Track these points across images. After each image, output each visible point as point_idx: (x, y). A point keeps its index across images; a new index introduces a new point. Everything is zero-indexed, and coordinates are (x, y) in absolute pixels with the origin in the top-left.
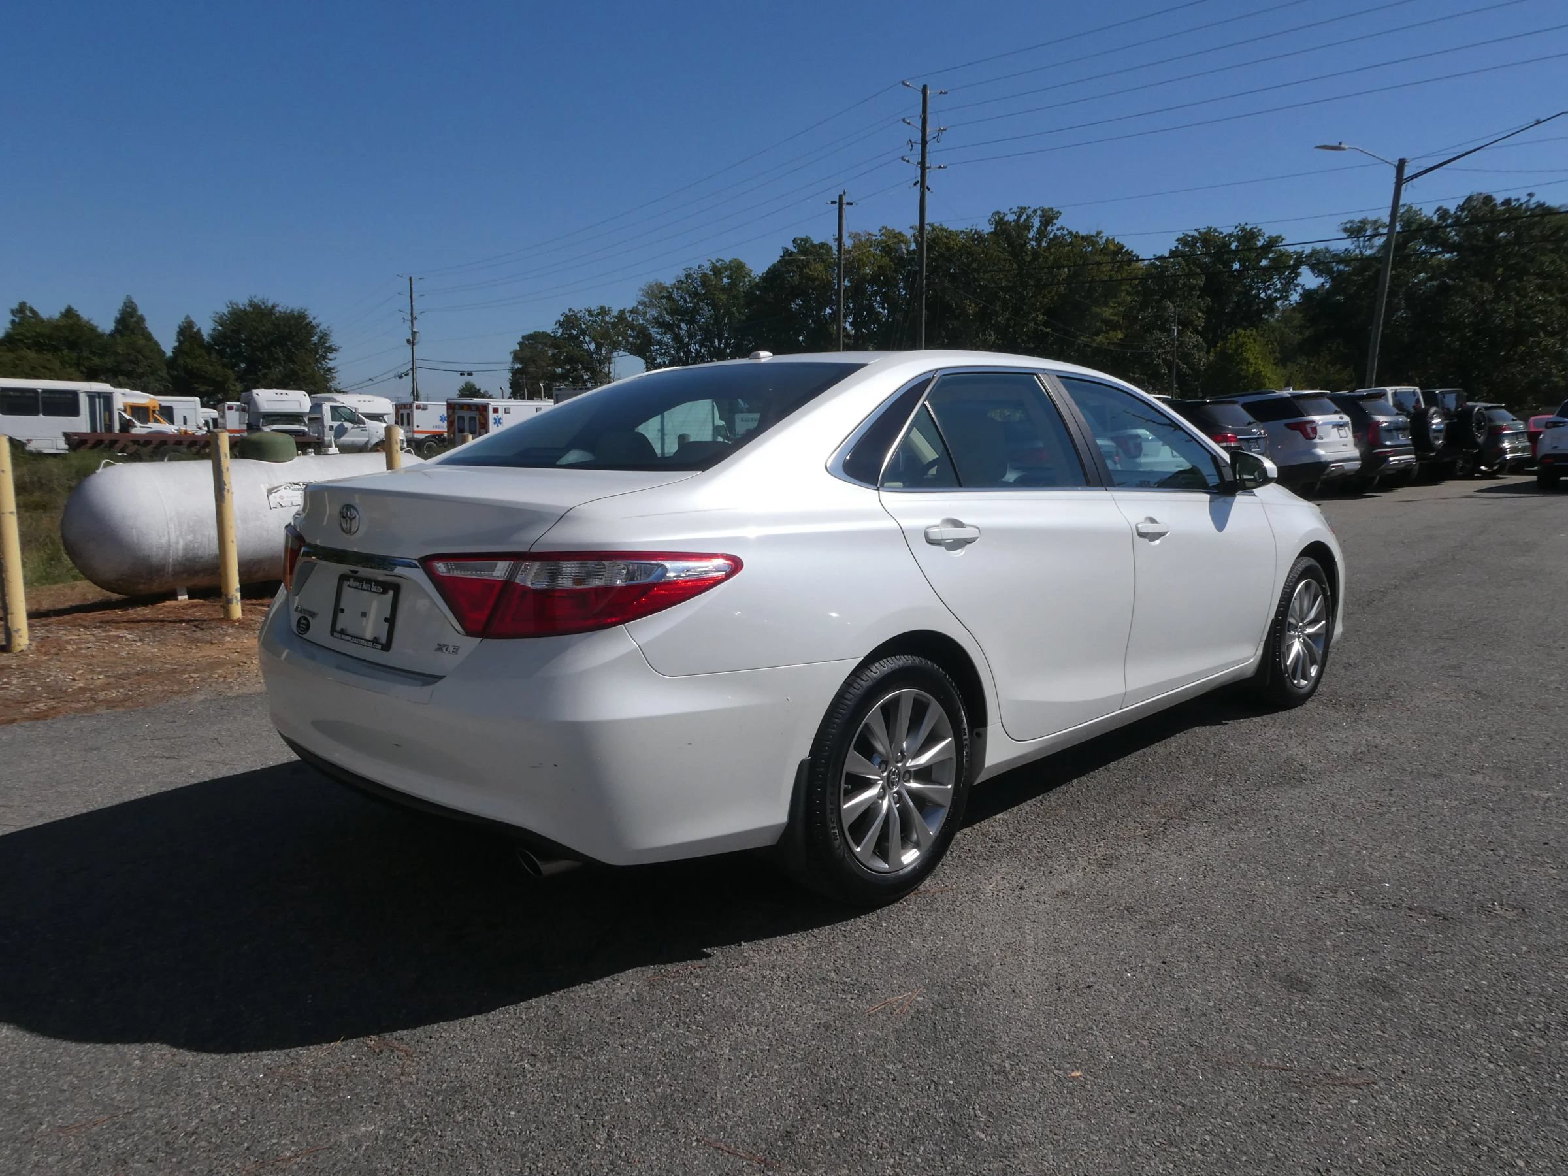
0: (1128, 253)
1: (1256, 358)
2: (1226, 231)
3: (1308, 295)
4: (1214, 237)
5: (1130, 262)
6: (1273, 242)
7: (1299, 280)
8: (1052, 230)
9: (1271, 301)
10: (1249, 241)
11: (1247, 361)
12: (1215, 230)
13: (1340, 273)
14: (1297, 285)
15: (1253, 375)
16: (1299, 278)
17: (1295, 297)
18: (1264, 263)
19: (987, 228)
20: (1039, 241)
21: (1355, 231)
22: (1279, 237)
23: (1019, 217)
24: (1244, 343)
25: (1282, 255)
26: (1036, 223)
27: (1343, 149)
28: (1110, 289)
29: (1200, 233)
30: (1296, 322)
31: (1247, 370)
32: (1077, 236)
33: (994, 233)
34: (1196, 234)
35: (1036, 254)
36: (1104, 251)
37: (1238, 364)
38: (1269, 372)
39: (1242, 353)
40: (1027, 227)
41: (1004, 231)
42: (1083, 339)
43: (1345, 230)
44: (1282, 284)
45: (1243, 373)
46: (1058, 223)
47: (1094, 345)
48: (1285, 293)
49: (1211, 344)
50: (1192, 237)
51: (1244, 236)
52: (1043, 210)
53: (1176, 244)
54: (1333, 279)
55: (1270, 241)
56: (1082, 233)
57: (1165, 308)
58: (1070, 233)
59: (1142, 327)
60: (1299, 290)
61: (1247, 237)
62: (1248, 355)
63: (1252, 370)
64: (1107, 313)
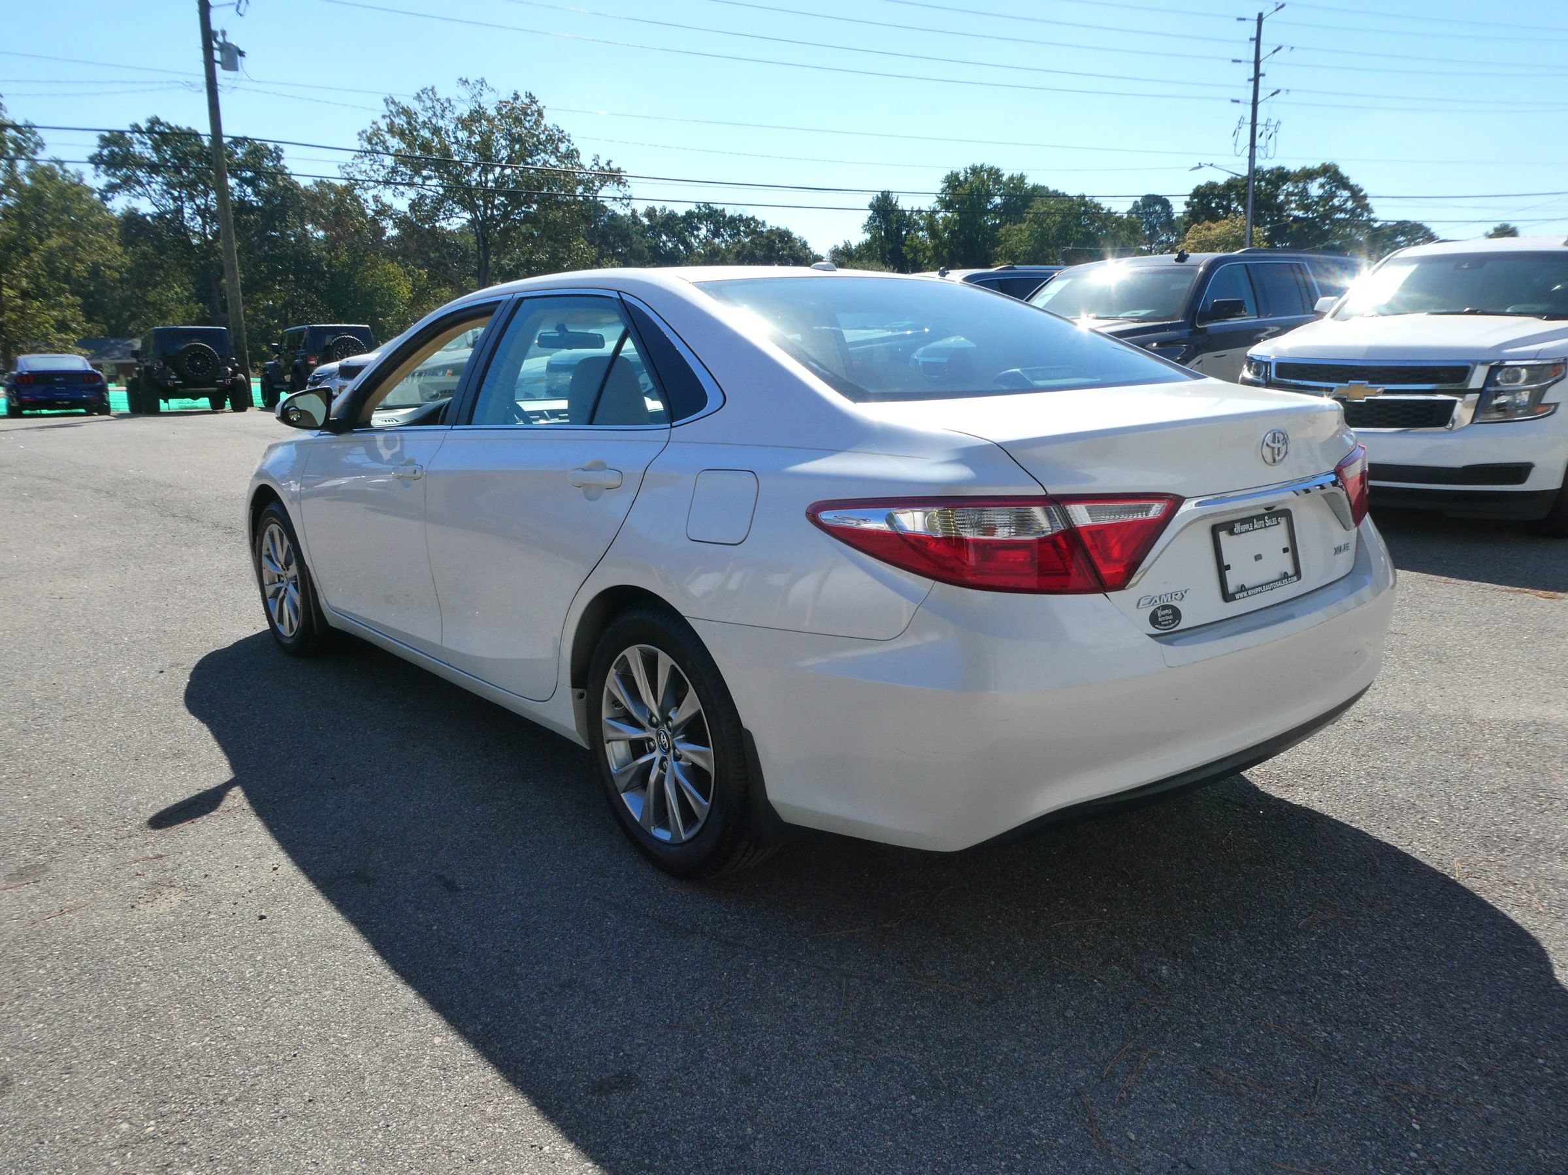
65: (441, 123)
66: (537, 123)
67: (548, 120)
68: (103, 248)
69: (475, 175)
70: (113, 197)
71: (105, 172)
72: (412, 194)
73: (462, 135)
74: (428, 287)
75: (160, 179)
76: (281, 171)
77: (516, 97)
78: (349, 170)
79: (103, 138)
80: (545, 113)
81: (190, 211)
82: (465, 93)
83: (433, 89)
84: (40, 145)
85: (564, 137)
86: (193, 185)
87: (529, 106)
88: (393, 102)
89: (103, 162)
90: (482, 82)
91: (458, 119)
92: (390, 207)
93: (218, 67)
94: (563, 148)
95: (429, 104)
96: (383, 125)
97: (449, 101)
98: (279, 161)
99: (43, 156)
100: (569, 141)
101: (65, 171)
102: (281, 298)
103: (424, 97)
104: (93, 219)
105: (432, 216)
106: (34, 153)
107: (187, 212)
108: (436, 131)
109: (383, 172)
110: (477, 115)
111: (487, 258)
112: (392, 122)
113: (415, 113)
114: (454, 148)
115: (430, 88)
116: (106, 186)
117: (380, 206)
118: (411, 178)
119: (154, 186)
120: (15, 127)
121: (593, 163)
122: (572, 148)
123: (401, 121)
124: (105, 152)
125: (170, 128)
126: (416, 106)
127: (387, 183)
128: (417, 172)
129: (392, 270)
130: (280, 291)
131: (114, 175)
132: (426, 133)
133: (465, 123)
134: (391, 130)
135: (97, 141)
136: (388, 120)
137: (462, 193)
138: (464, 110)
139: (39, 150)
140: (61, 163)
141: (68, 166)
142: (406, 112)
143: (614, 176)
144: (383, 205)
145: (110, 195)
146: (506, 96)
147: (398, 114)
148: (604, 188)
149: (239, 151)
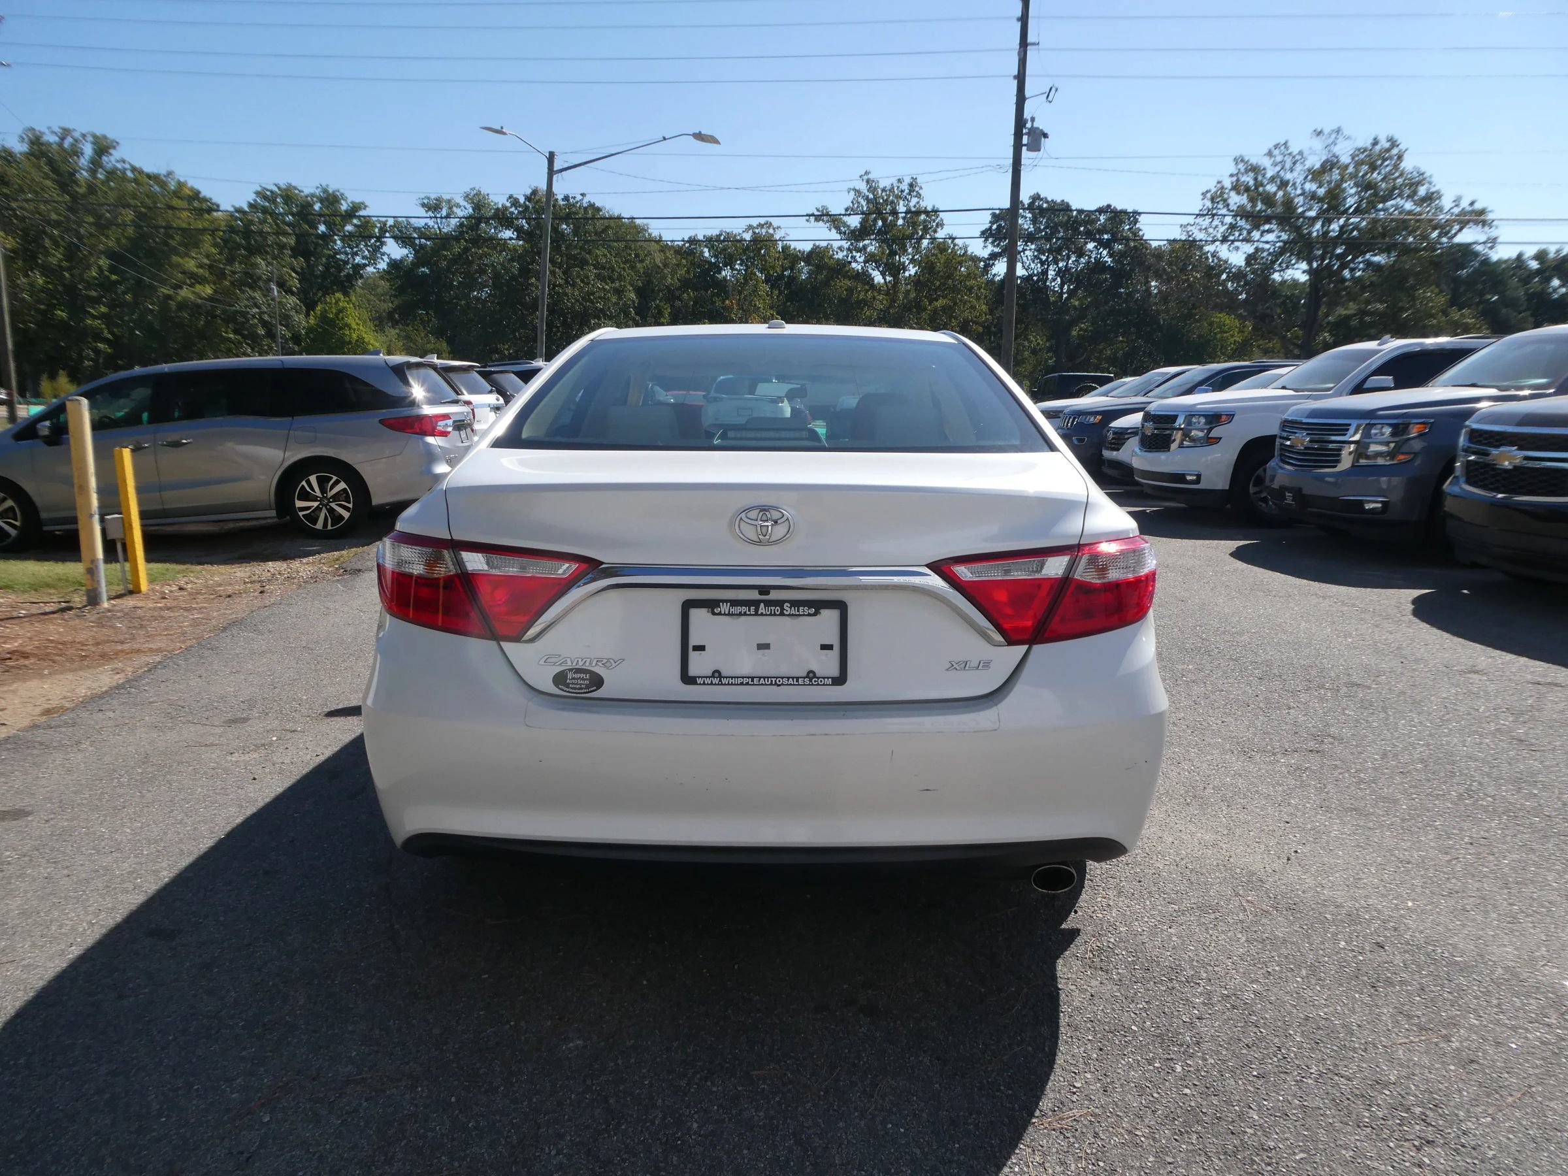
0: (205, 200)
1: (357, 324)
2: (307, 191)
3: (394, 265)
4: (297, 195)
5: (210, 210)
6: (356, 208)
7: (385, 249)
8: (110, 161)
9: (358, 268)
10: (332, 204)
11: (349, 326)
12: (295, 188)
13: (422, 246)
14: (383, 254)
15: (357, 341)
16: (384, 247)
17: (382, 265)
18: (349, 228)
19: (19, 147)
20: (93, 172)
21: (433, 206)
22: (363, 203)
23: (63, 139)
24: (344, 308)
25: (366, 223)
26: (88, 150)
27: (504, 133)
28: (191, 239)
29: (279, 188)
30: (379, 290)
31: (351, 337)
32: (141, 172)
33: (30, 155)
34: (275, 189)
35: (92, 189)
36: (177, 194)
37: (340, 329)
38: (371, 338)
39: (343, 318)
40: (76, 152)
41: (43, 154)
42: (165, 290)
43: (423, 205)
44: (369, 251)
45: (347, 339)
46: (116, 154)
47: (179, 298)
48: (373, 259)
49: (310, 306)
50: (272, 192)
51: (327, 199)
52: (94, 136)
53: (254, 196)
54: (417, 252)
55: (354, 207)
56: (148, 168)
57: (255, 266)
58: (134, 169)
59: (232, 283)
60: (385, 258)
61: (331, 199)
62: (350, 321)
63: (354, 336)
64: (190, 265)
65: (1288, 176)
66: (1396, 167)
67: (1407, 164)
68: (973, 307)
69: (1318, 226)
70: (993, 264)
71: (993, 243)
72: (1249, 249)
73: (1310, 187)
74: (1251, 339)
75: (1033, 247)
76: (1135, 233)
77: (1376, 142)
78: (1189, 228)
79: (994, 215)
80: (1406, 157)
81: (1053, 273)
82: (1318, 144)
83: (1285, 143)
84: (941, 225)
85: (1424, 179)
86: (1059, 250)
87: (1388, 150)
88: (1242, 161)
89: (991, 235)
90: (1338, 131)
91: (1309, 170)
92: (1226, 262)
93: (1024, 148)
94: (1422, 191)
95: (1279, 159)
96: (1227, 183)
97: (1301, 153)
98: (1135, 224)
99: (941, 234)
100: (1430, 183)
101: (955, 245)
102: (1123, 349)
103: (1276, 152)
104: (968, 283)
105: (1269, 267)
106: (935, 231)
107: (1051, 274)
108: (1284, 184)
109: (1222, 229)
110: (1329, 165)
111: (1317, 308)
112: (1238, 180)
113: (1264, 169)
114: (1299, 200)
115: (1283, 142)
116: (990, 255)
117: (1216, 261)
118: (1249, 233)
119: (1027, 253)
120: (926, 212)
121: (1454, 204)
122: (1433, 190)
123: (1249, 179)
124: (995, 227)
125: (1047, 202)
126: (1266, 162)
127: (1224, 240)
128: (1256, 227)
129: (1228, 322)
130: (1122, 341)
131: (998, 245)
132: (1271, 188)
133: (1316, 175)
134: (1236, 188)
135: (989, 218)
136: (1234, 179)
137: (1301, 246)
138: (1315, 162)
139: (939, 230)
140: (953, 239)
141: (957, 241)
142: (1255, 169)
143: (1478, 217)
144: (1219, 259)
145: (991, 262)
146: (1364, 141)
147: (1247, 171)
148: (1465, 230)
149: (1101, 218)
